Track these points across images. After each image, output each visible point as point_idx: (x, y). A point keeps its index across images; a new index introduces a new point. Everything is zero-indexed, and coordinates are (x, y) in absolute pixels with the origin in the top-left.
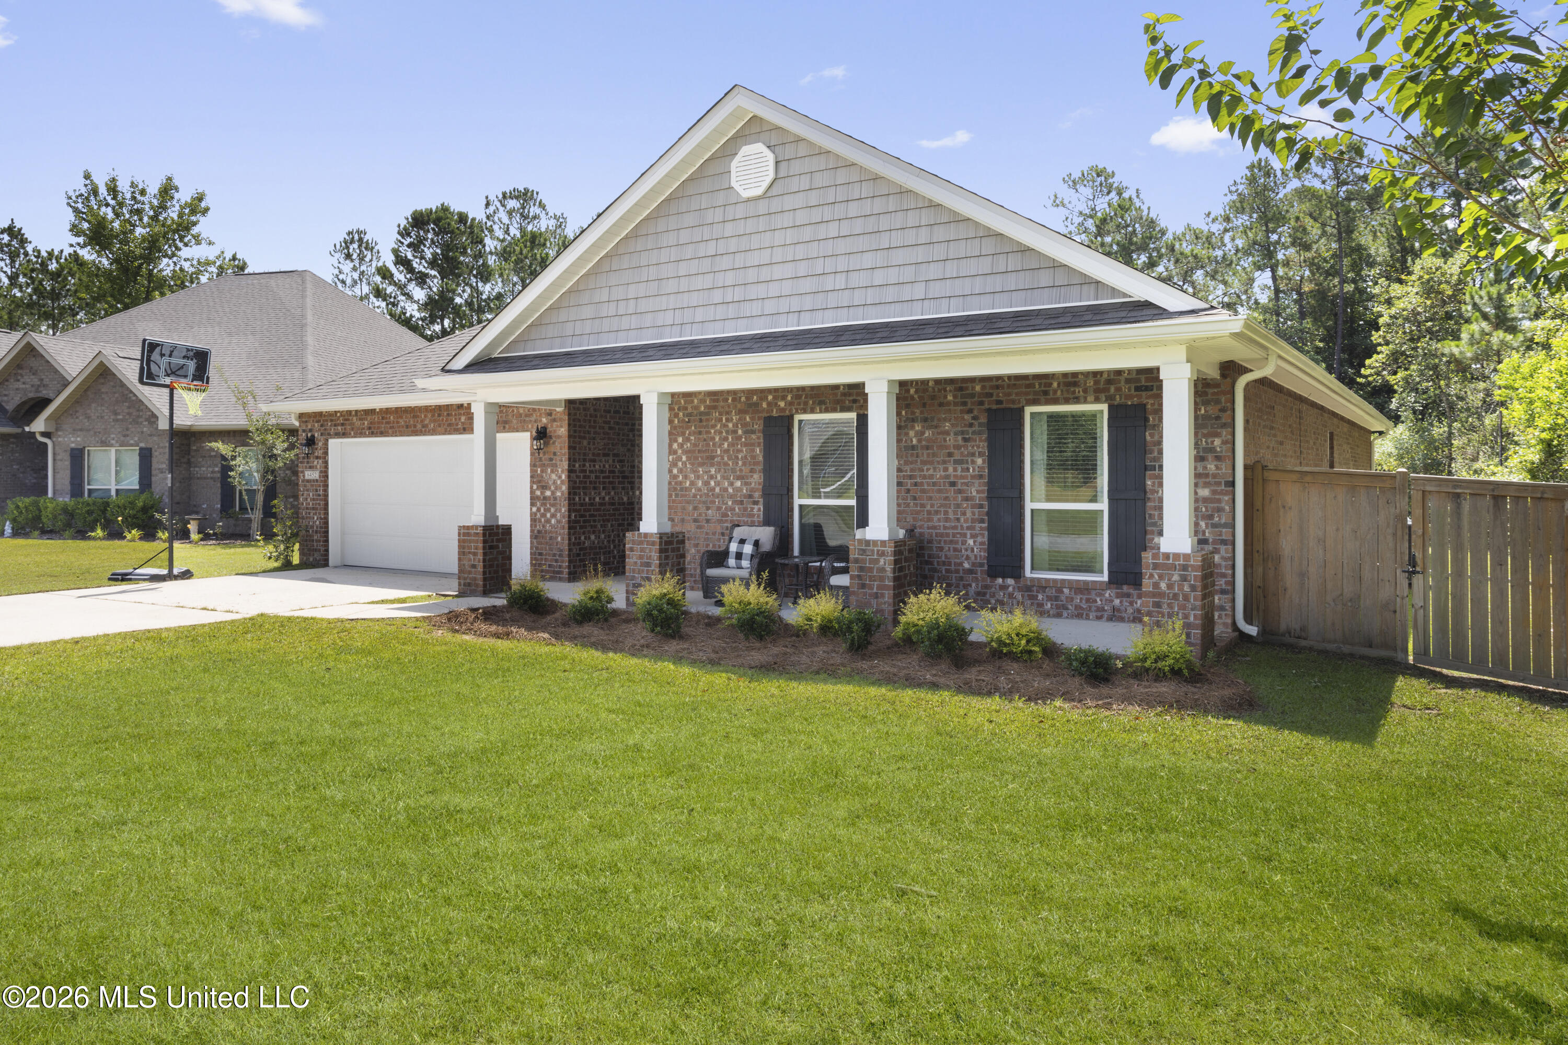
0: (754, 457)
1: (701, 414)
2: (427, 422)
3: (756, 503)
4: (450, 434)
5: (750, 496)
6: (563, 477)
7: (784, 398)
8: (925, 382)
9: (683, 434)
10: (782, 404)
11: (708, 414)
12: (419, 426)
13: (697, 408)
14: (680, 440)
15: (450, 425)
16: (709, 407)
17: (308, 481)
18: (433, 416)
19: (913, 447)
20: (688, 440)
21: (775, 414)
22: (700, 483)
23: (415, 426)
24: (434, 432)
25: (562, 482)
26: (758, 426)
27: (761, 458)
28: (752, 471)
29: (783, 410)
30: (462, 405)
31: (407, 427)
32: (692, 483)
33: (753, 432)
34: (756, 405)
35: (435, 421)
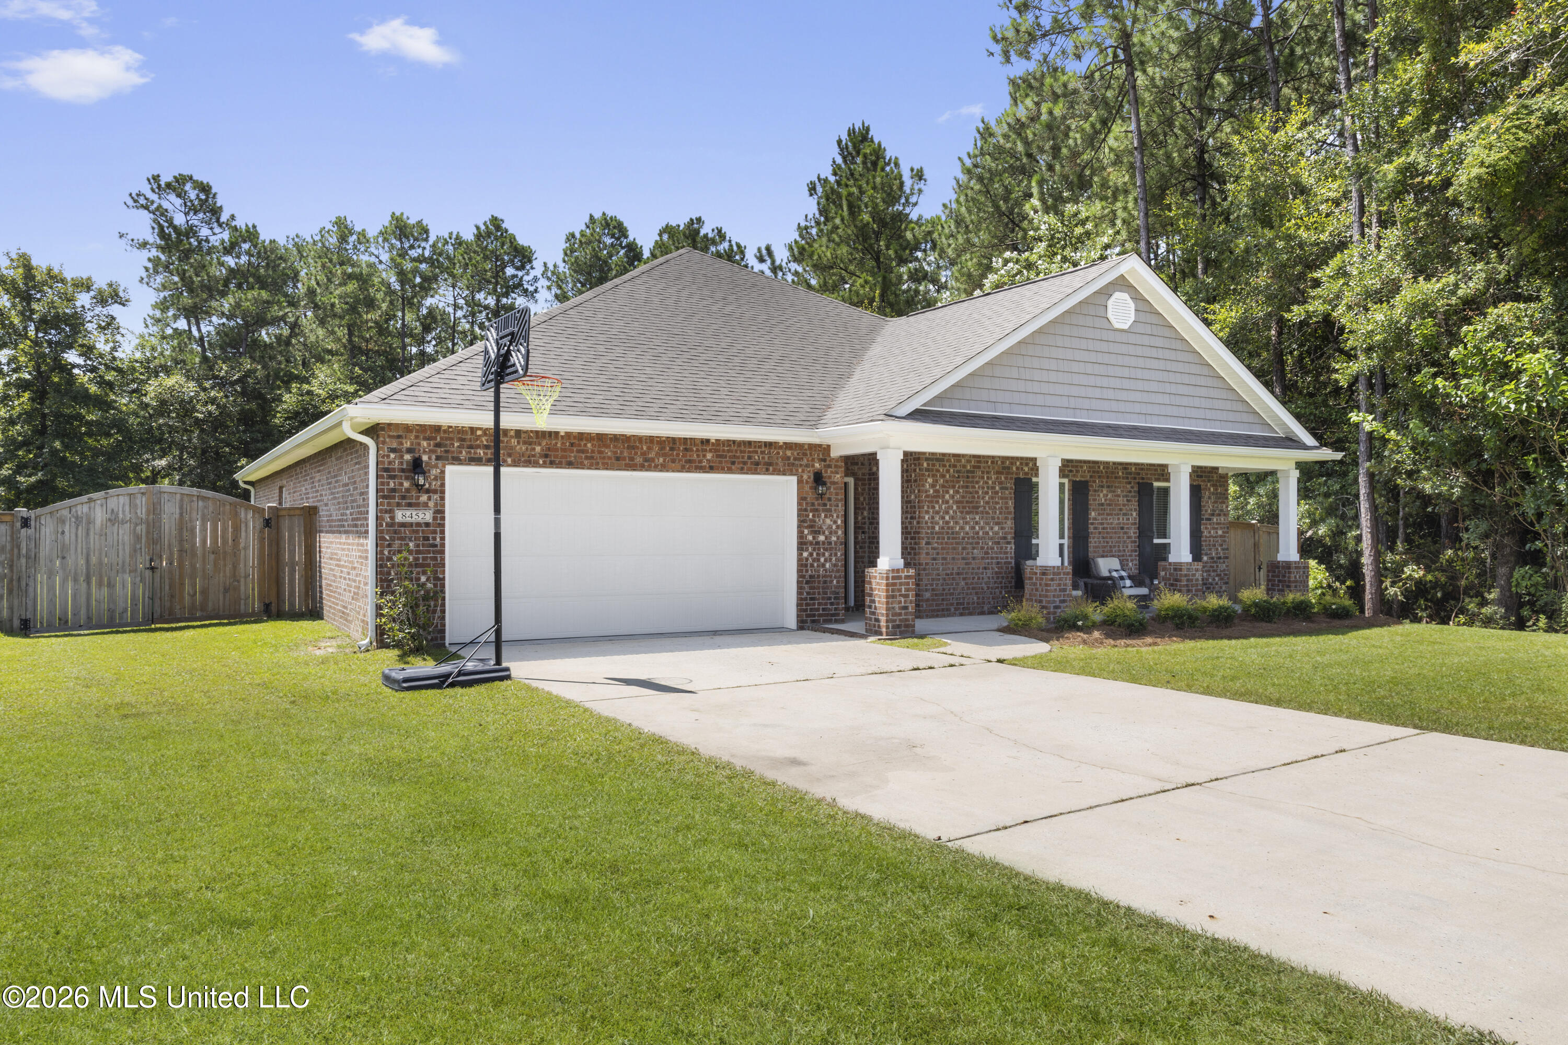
0: (1007, 508)
1: (968, 471)
2: (652, 455)
3: (1009, 543)
4: (689, 471)
5: (1005, 538)
6: (839, 522)
7: (1027, 465)
8: (1108, 463)
9: (954, 487)
10: (1026, 469)
11: (973, 472)
12: (639, 460)
13: (964, 466)
14: (951, 492)
15: (690, 461)
16: (974, 467)
17: (403, 525)
18: (662, 448)
19: (1102, 505)
20: (958, 492)
21: (1021, 476)
22: (967, 528)
23: (632, 459)
24: (664, 468)
25: (838, 527)
26: (1010, 484)
27: (1012, 510)
28: (1006, 518)
29: (1026, 474)
30: (708, 441)
31: (618, 459)
32: (962, 528)
33: (1006, 488)
34: (1008, 468)
35: (664, 455)
